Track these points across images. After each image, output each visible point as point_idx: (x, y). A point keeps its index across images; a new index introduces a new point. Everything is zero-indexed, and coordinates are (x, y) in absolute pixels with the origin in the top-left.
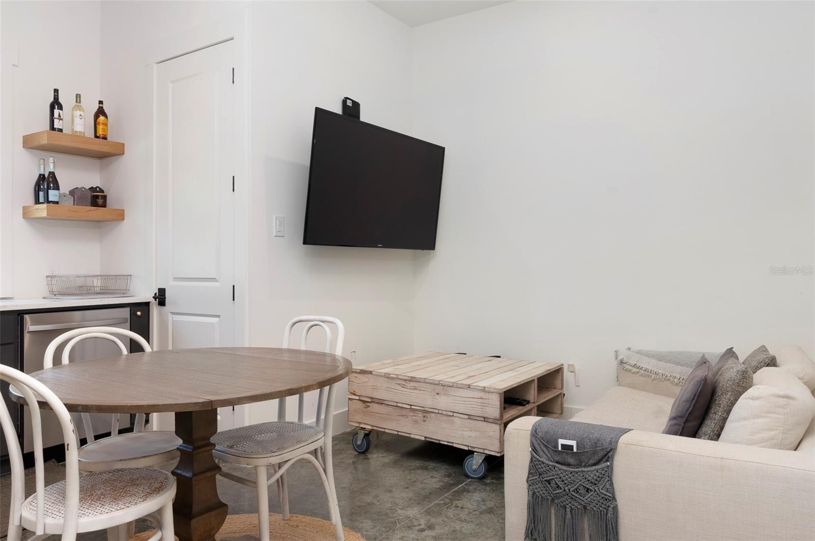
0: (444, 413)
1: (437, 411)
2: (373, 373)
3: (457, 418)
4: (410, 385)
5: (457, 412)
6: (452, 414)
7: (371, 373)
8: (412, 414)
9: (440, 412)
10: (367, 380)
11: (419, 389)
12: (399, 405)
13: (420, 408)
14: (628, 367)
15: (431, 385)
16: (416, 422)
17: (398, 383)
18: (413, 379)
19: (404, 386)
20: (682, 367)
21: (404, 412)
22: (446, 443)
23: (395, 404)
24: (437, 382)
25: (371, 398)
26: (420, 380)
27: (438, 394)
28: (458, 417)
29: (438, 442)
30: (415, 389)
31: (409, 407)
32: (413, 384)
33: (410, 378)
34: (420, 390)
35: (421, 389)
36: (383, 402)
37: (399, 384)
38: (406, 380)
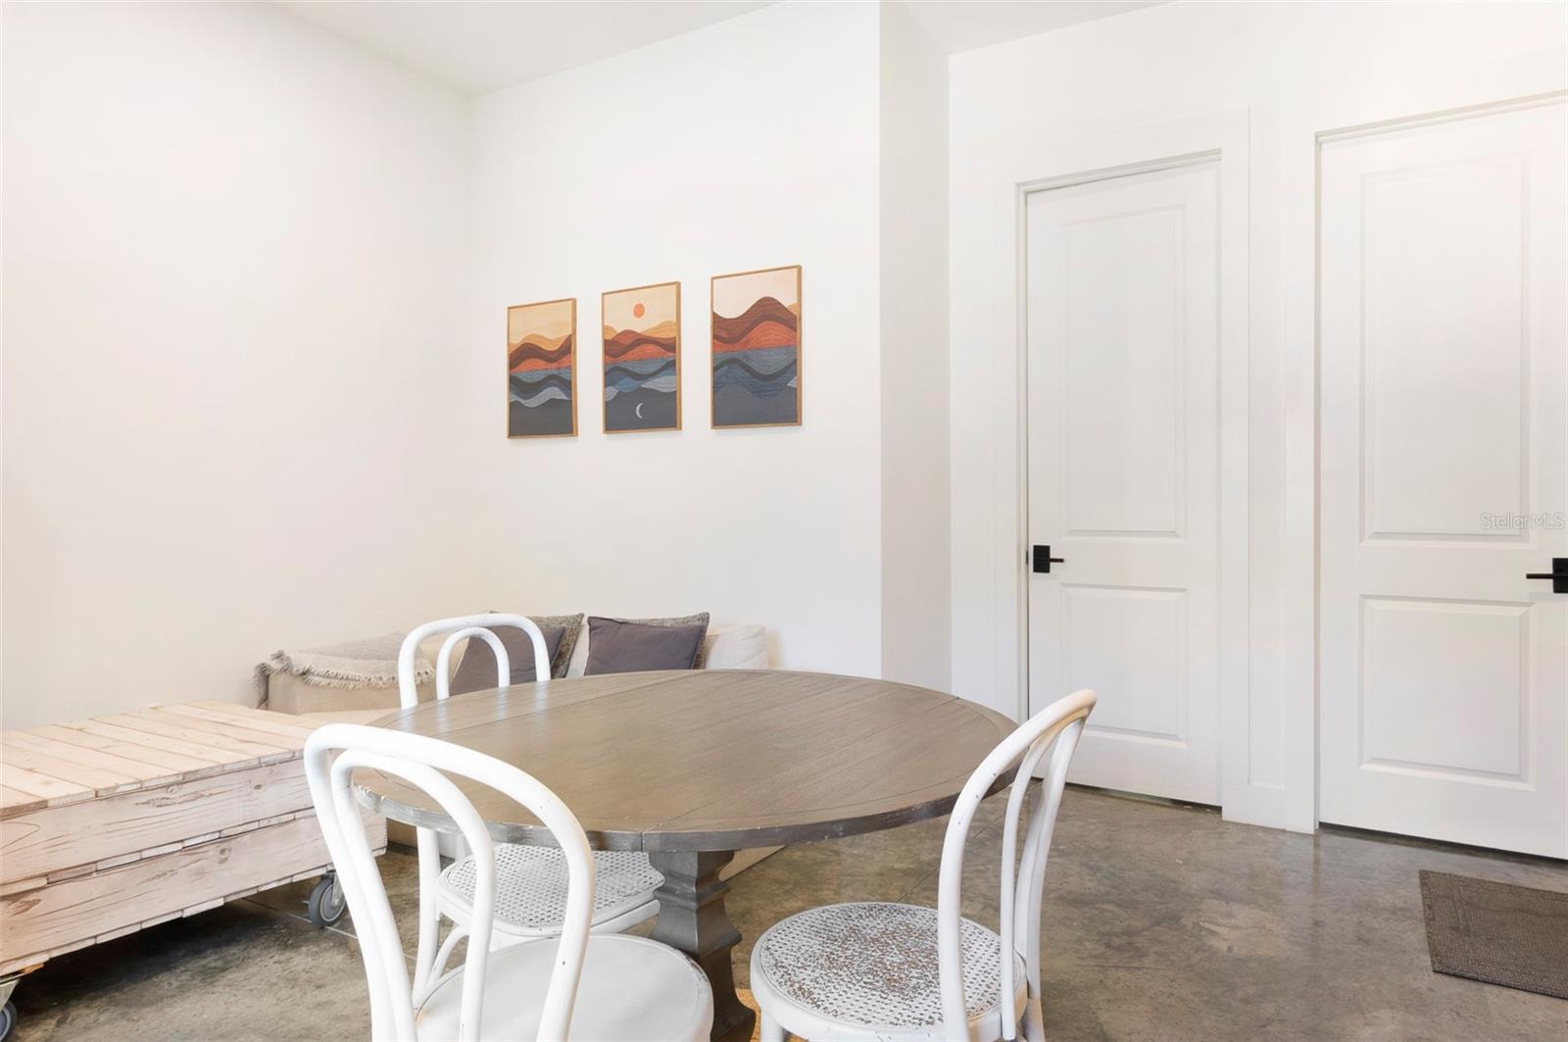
0: (274, 821)
1: (255, 826)
2: (49, 805)
3: (302, 820)
4: (183, 792)
5: (303, 807)
6: (291, 817)
7: (42, 805)
8: (188, 859)
9: (264, 823)
10: (28, 829)
11: (207, 793)
12: (146, 854)
13: (208, 838)
14: (316, 678)
15: (240, 774)
16: (201, 873)
17: (144, 801)
18: (188, 778)
19: (164, 802)
20: (385, 662)
21: (163, 865)
22: (274, 885)
23: (136, 857)
24: (256, 763)
25: (46, 875)
26: (210, 773)
27: (258, 787)
28: (305, 818)
29: (254, 892)
30: (198, 796)
31: (179, 846)
32: (189, 788)
33: (180, 778)
34: (211, 795)
35: (213, 791)
36: (88, 869)
37: (148, 803)
38: (167, 786)
